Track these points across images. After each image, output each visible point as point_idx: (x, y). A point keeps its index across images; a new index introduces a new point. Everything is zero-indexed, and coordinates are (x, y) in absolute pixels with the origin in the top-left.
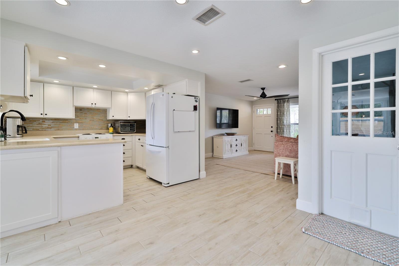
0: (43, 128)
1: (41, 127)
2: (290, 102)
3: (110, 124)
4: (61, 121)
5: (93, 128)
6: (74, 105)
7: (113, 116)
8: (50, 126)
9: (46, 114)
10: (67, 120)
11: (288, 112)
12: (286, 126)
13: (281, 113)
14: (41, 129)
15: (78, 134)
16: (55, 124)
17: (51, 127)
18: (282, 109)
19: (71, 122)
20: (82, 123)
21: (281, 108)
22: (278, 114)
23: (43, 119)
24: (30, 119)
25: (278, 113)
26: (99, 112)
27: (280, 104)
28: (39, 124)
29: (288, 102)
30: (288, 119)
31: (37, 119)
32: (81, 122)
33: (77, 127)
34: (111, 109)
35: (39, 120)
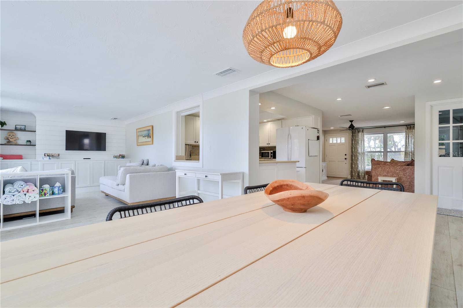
2: (364, 132)
11: (363, 141)
12: (361, 154)
13: (356, 142)
18: (357, 138)
21: (355, 137)
22: (352, 143)
25: (352, 141)
27: (354, 134)
29: (362, 132)
30: (363, 147)
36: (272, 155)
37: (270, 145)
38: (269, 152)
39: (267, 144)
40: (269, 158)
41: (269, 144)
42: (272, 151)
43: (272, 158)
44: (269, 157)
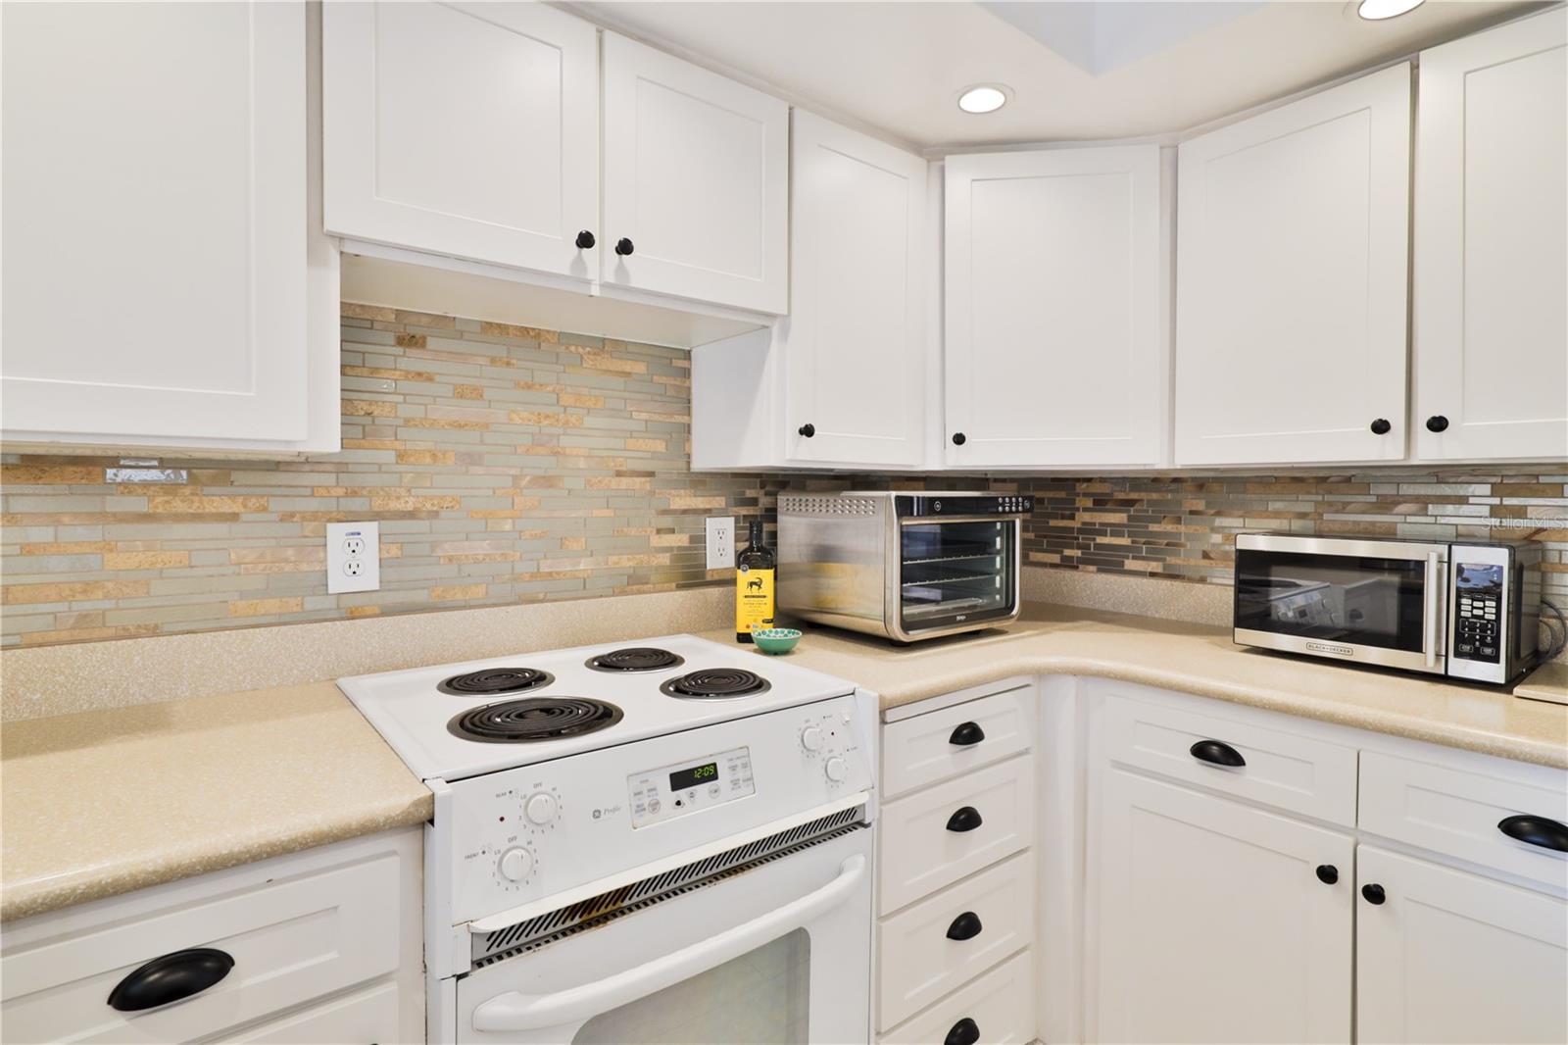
3: (728, 524)
7: (808, 431)
10: (229, 484)
20: (434, 515)
32: (410, 507)
33: (369, 581)
34: (785, 332)
36: (1490, 609)
40: (1423, 661)
43: (1496, 672)
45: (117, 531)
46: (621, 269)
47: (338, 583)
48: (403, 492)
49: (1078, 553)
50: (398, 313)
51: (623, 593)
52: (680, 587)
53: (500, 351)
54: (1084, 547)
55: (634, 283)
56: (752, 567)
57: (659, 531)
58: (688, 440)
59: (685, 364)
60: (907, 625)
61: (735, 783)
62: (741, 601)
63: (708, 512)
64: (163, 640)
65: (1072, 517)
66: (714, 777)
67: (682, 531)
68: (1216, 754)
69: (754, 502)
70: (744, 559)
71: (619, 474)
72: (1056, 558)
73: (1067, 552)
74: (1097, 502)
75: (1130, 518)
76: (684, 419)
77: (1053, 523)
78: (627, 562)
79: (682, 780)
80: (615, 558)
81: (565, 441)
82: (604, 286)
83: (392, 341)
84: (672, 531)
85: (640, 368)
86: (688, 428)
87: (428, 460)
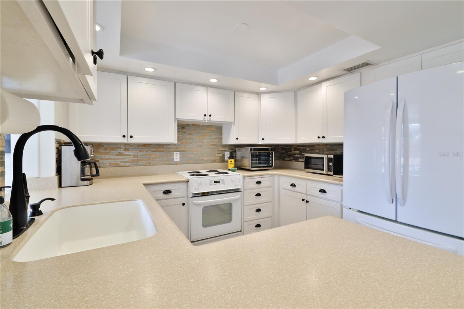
0: (126, 162)
1: (122, 160)
3: (229, 153)
4: (153, 148)
5: (201, 160)
6: (176, 118)
7: (237, 139)
8: (136, 158)
9: (131, 137)
10: (163, 147)
14: (122, 164)
15: (179, 171)
16: (144, 155)
17: (137, 160)
19: (168, 150)
20: (186, 151)
23: (126, 146)
24: (105, 146)
26: (211, 130)
28: (120, 154)
31: (116, 146)
32: (183, 150)
33: (178, 160)
34: (234, 125)
35: (120, 148)
36: (332, 164)
37: (325, 141)
38: (323, 158)
39: (319, 137)
40: (324, 172)
41: (323, 137)
42: (332, 156)
43: (332, 173)
44: (323, 170)
45: (152, 153)
46: (210, 118)
47: (175, 160)
48: (182, 148)
49: (292, 158)
50: (182, 124)
51: (212, 163)
52: (221, 162)
53: (195, 128)
54: (293, 157)
55: (211, 120)
56: (231, 159)
57: (217, 154)
58: (222, 140)
59: (221, 128)
60: (252, 167)
61: (222, 183)
62: (229, 164)
63: (225, 151)
64: (157, 166)
65: (291, 152)
66: (220, 182)
67: (221, 154)
68: (293, 185)
69: (233, 149)
70: (230, 158)
71: (211, 145)
72: (289, 159)
73: (291, 158)
74: (295, 149)
75: (299, 152)
76: (221, 136)
77: (289, 153)
78: (212, 158)
79: (215, 182)
80: (210, 158)
81: (203, 140)
82: (208, 121)
83: (181, 128)
84: (219, 154)
85: (215, 129)
86: (222, 138)
87: (185, 144)
